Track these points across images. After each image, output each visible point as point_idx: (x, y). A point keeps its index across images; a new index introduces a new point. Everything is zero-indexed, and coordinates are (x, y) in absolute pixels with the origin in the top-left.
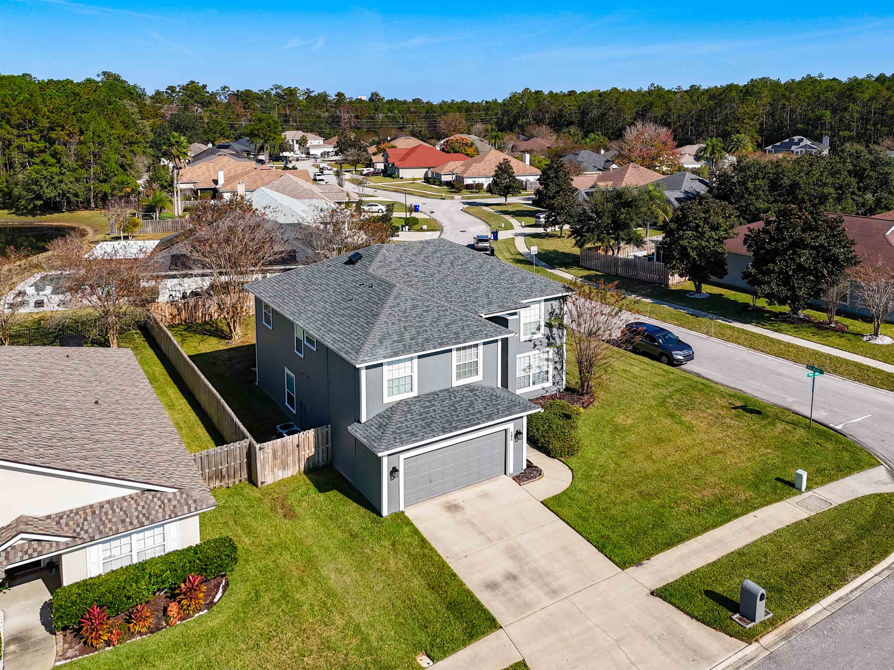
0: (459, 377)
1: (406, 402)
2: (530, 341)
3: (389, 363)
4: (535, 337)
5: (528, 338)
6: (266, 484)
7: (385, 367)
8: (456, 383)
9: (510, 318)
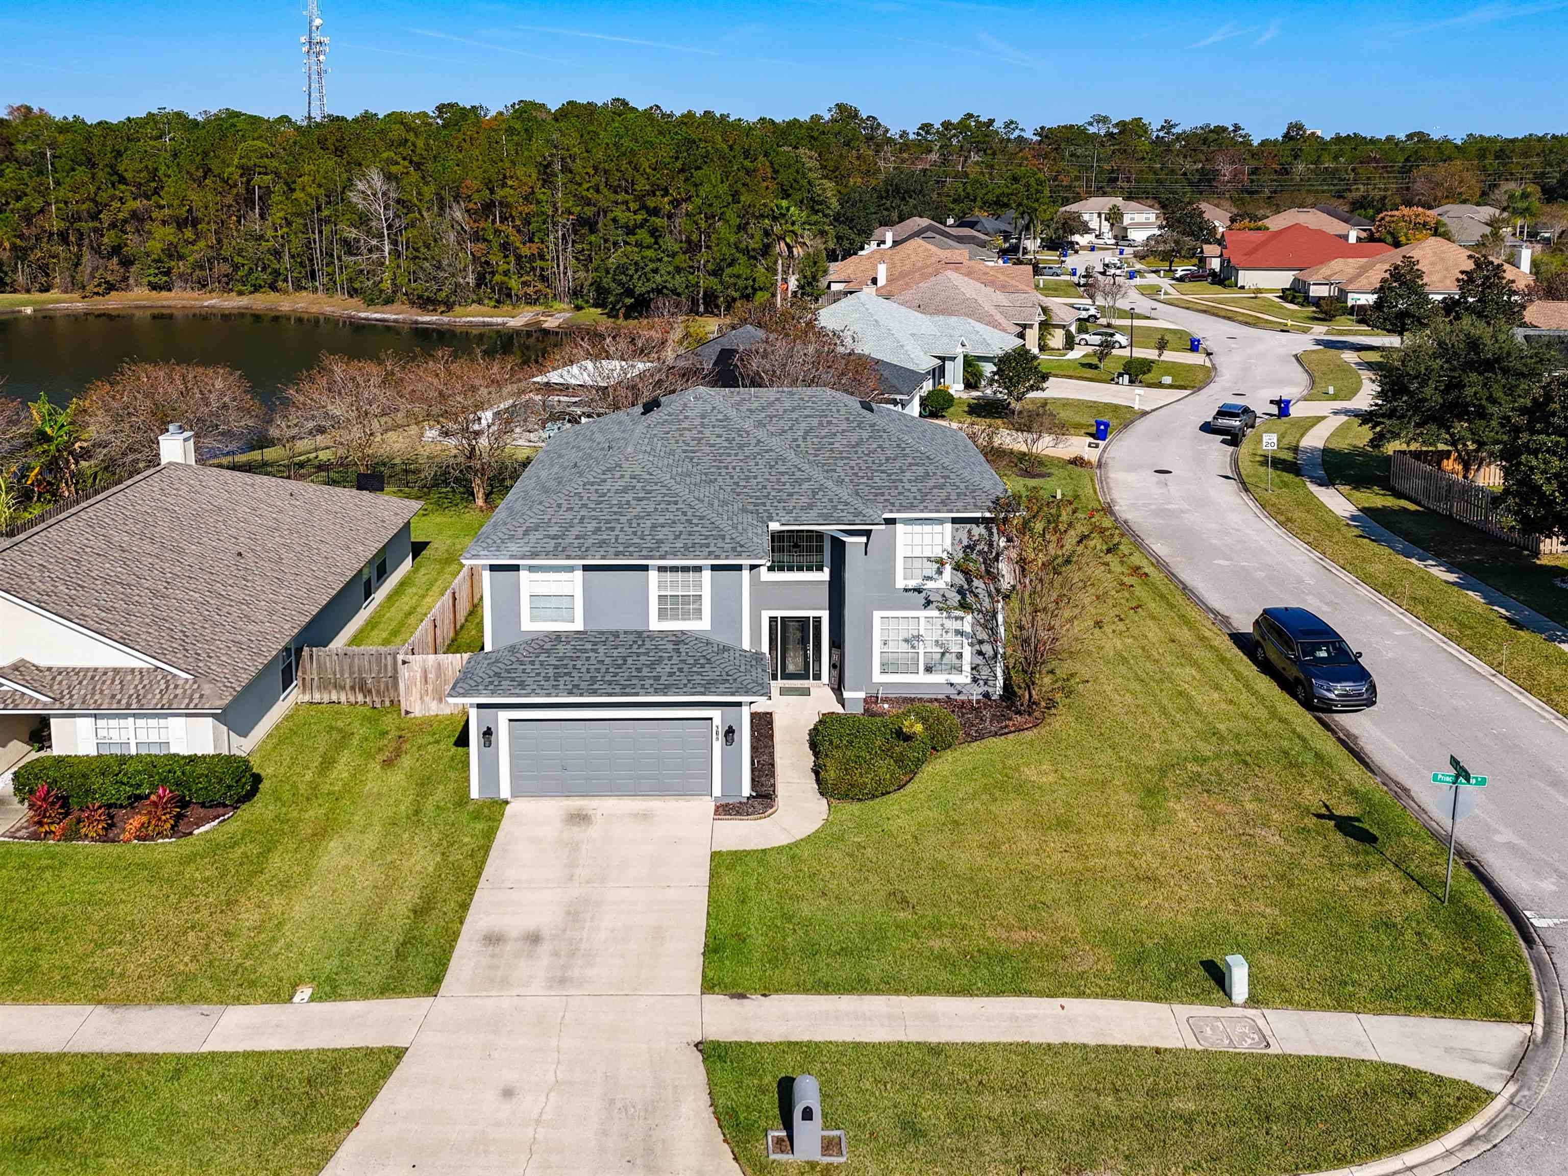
0: (662, 615)
1: (557, 637)
2: (919, 590)
3: (531, 569)
4: (930, 585)
5: (912, 584)
6: (412, 715)
7: (523, 574)
8: (655, 624)
9: (848, 539)
